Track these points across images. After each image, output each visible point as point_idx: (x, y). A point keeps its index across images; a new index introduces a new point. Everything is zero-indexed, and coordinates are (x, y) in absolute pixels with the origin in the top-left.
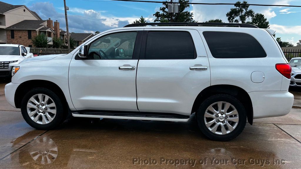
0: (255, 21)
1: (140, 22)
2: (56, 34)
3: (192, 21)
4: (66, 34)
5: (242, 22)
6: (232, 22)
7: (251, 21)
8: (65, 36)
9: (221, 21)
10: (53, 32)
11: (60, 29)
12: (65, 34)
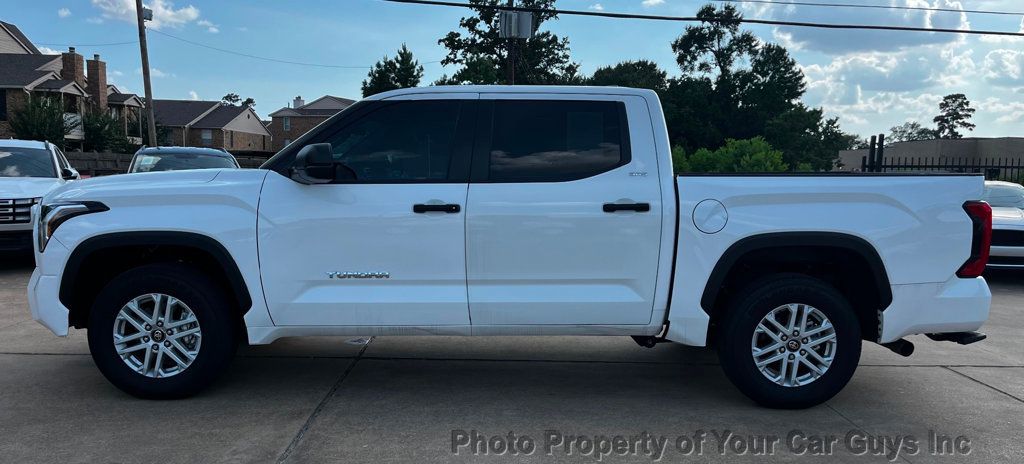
0: (762, 70)
1: (398, 65)
2: (93, 103)
3: (567, 65)
4: (130, 102)
5: (724, 71)
6: (692, 69)
7: (748, 67)
8: (126, 109)
9: (653, 66)
10: (86, 95)
11: (109, 86)
12: (125, 103)
